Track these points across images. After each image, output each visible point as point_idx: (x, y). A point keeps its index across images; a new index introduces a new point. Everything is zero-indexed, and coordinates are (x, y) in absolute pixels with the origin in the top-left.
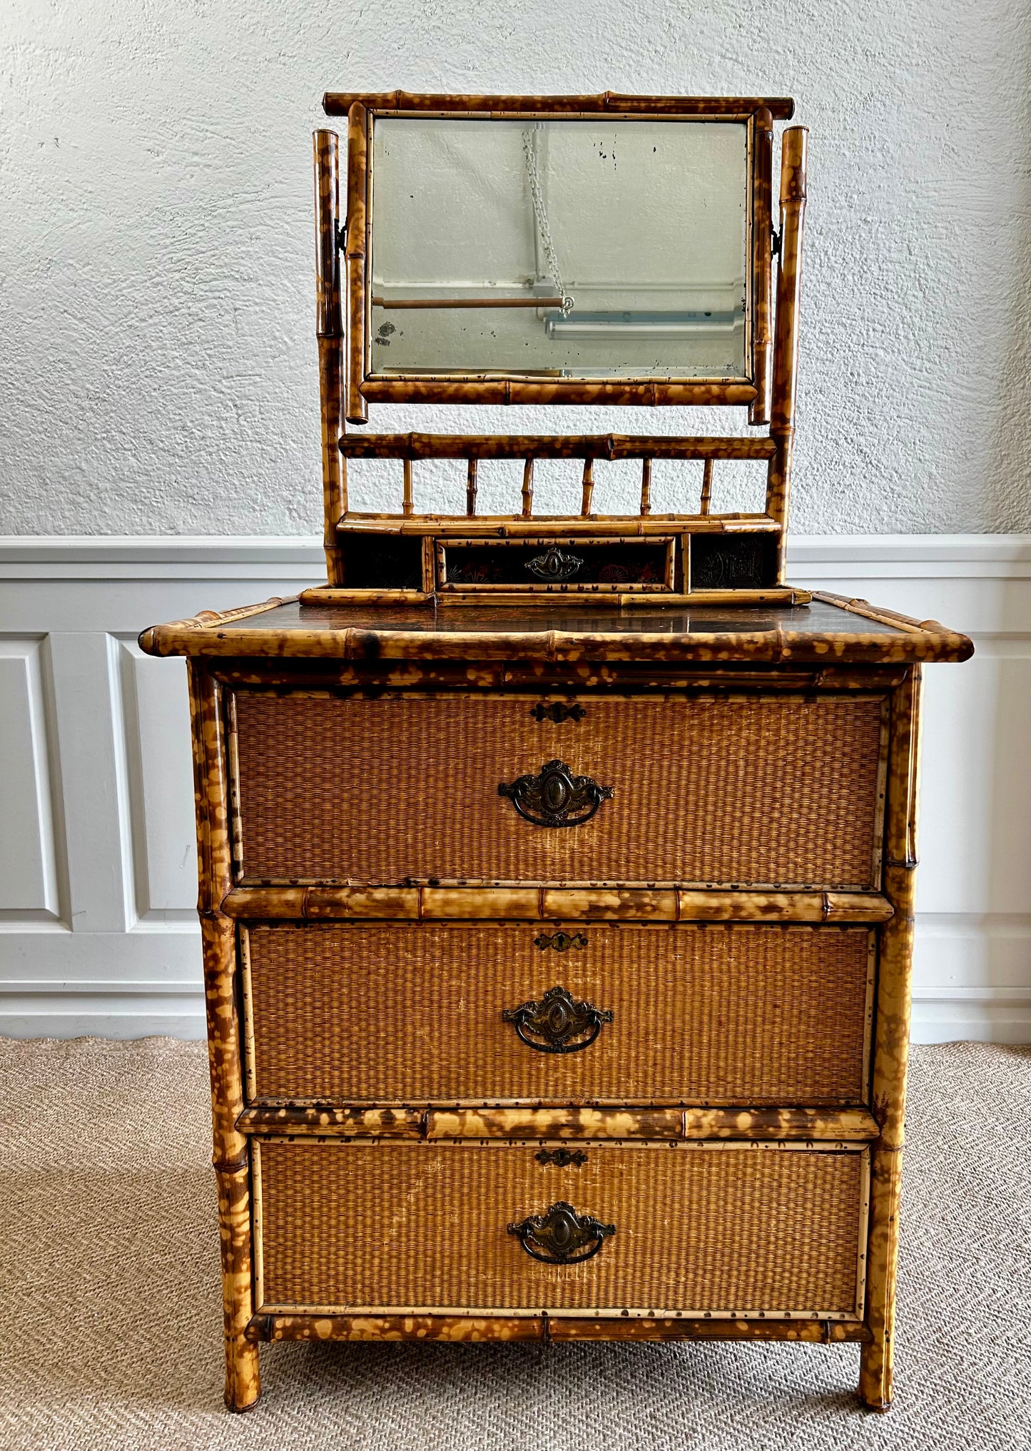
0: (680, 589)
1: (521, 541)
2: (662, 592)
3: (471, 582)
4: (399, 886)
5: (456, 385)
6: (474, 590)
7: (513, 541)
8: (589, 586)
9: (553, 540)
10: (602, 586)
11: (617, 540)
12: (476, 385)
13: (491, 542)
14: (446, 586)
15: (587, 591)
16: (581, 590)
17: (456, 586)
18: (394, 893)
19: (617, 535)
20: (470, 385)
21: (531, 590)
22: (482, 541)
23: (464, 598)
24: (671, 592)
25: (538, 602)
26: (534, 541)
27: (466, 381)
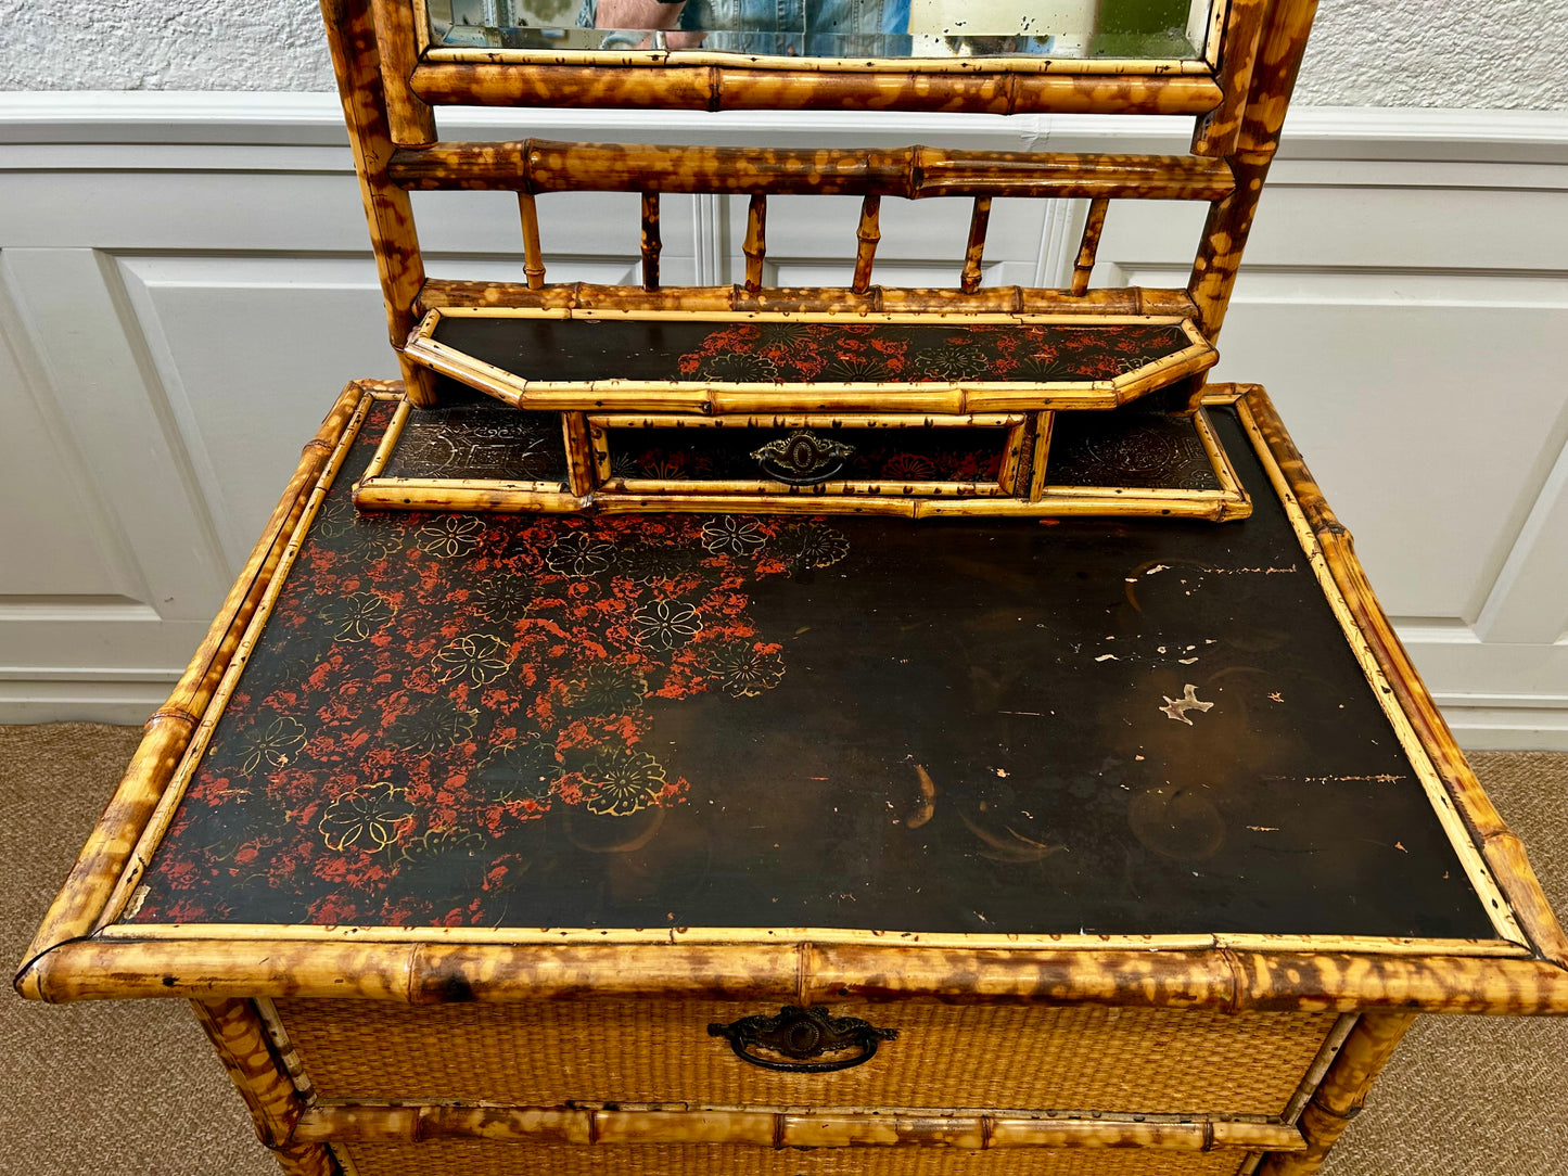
0: (1024, 492)
1: (742, 421)
2: (993, 495)
3: (656, 478)
4: (559, 1109)
5: (608, 76)
6: (662, 492)
7: (727, 421)
8: (863, 486)
9: (800, 420)
10: (886, 486)
11: (918, 420)
12: (649, 76)
13: (688, 420)
14: (612, 485)
15: (860, 494)
16: (848, 493)
17: (630, 484)
18: (552, 1118)
19: (920, 412)
20: (637, 75)
21: (761, 492)
22: (674, 420)
23: (644, 503)
24: (1008, 496)
25: (774, 511)
26: (767, 420)
27: (629, 66)
